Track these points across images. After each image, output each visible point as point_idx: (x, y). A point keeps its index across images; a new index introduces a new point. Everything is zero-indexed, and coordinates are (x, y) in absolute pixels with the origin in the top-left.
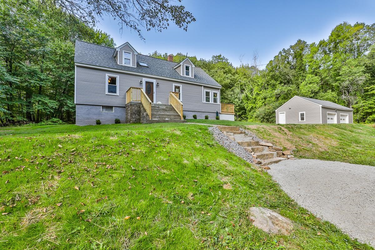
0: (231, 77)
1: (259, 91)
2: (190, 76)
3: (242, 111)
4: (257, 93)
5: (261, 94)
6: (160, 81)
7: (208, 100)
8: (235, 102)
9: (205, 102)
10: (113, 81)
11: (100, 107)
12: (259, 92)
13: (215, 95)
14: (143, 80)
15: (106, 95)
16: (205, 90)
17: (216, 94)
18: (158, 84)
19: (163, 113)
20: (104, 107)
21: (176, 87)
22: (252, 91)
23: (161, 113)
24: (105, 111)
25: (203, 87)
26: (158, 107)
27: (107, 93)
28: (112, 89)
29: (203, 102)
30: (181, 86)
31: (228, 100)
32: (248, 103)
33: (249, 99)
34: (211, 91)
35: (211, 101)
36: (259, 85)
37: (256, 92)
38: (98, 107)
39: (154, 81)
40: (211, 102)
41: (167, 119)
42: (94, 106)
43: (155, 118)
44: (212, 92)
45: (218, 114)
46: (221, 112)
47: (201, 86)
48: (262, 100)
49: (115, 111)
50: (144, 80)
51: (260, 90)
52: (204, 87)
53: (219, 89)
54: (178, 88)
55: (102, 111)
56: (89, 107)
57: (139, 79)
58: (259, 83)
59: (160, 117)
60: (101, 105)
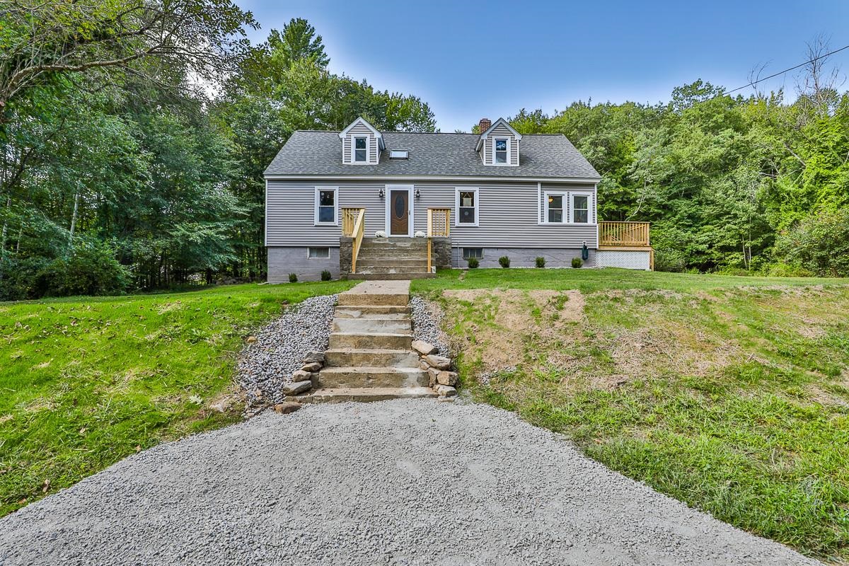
0: (732, 137)
1: (829, 168)
2: (509, 163)
3: (766, 235)
4: (817, 176)
5: (835, 177)
6: (422, 187)
7: (555, 216)
8: (739, 210)
9: (546, 222)
10: (327, 199)
11: (305, 250)
12: (824, 172)
13: (580, 202)
14: (386, 189)
15: (316, 226)
16: (546, 193)
17: (585, 199)
18: (418, 192)
19: (395, 258)
20: (314, 250)
21: (464, 193)
22: (799, 172)
23: (391, 259)
24: (315, 257)
25: (539, 186)
26: (394, 246)
27: (317, 222)
28: (326, 215)
29: (540, 223)
30: (476, 190)
31: (717, 205)
32: (778, 210)
33: (783, 198)
34: (566, 193)
35: (568, 218)
36: (827, 147)
37: (813, 175)
38: (302, 250)
39: (411, 189)
40: (565, 222)
41: (392, 271)
42: (296, 249)
43: (366, 269)
44: (568, 197)
45: (587, 253)
46: (597, 247)
47: (536, 183)
48: (841, 195)
49: (331, 257)
50: (388, 189)
51: (834, 165)
52: (543, 184)
53: (592, 185)
54: (471, 195)
55: (310, 257)
56: (288, 251)
57: (376, 188)
58: (826, 144)
59: (376, 268)
60: (307, 247)
